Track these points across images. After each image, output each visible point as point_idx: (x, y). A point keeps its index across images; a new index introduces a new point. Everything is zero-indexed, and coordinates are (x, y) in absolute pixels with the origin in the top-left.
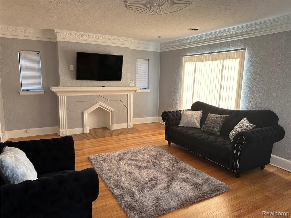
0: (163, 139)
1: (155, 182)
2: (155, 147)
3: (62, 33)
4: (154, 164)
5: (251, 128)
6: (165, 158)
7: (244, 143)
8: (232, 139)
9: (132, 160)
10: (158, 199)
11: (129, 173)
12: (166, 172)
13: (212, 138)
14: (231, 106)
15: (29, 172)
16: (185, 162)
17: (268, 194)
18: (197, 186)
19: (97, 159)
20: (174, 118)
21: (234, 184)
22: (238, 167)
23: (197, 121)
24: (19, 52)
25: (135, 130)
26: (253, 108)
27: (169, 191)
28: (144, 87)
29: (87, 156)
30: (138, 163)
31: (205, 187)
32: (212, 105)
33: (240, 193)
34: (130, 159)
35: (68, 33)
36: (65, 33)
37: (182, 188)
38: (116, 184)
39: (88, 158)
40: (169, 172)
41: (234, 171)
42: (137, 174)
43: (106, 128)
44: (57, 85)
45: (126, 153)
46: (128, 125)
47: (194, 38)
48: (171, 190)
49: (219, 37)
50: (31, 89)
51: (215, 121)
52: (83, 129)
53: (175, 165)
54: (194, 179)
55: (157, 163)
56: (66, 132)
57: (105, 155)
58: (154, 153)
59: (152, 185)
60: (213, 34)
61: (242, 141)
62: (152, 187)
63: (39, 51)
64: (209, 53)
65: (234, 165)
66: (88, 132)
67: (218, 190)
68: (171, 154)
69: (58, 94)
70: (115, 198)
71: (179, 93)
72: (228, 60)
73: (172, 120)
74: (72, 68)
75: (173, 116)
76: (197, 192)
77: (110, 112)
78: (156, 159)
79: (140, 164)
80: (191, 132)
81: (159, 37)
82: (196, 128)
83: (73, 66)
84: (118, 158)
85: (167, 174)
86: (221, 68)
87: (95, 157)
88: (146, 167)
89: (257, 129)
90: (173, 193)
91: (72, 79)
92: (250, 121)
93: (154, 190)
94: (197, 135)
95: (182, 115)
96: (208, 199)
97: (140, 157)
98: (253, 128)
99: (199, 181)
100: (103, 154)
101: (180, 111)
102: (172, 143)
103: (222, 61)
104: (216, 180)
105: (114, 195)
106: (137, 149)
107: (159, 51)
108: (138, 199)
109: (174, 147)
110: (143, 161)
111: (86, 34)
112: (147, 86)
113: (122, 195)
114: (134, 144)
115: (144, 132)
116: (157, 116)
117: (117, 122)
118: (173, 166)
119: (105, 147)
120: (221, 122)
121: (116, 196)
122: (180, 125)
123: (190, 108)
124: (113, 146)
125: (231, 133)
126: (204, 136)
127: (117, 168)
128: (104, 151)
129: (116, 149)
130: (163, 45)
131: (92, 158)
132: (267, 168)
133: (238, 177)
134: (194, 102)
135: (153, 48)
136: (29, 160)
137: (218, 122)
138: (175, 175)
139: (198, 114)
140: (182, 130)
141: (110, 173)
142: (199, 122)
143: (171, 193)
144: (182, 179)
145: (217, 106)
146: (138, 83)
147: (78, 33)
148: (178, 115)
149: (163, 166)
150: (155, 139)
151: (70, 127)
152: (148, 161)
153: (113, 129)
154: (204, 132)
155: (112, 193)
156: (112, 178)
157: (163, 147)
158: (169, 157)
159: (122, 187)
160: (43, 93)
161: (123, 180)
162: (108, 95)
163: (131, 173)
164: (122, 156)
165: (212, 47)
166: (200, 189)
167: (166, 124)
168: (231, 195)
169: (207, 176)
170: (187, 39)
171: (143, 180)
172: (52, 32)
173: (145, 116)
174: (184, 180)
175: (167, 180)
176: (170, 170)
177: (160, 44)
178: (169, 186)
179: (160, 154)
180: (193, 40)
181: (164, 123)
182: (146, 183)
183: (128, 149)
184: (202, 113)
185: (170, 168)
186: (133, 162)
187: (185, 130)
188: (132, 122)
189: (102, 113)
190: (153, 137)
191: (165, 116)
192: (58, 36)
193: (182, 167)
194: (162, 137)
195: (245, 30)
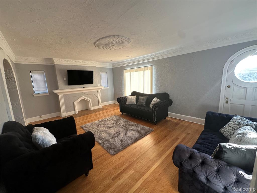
0: (119, 111)
1: (119, 133)
2: (116, 116)
3: (57, 60)
4: (117, 124)
5: (159, 101)
6: (121, 121)
7: (157, 108)
8: (151, 108)
9: (105, 124)
10: (122, 141)
11: (105, 131)
12: (123, 127)
13: (142, 108)
14: (149, 92)
15: (52, 139)
16: (131, 121)
17: (169, 129)
18: (139, 132)
19: (86, 126)
20: (123, 100)
21: (155, 128)
22: (155, 120)
23: (134, 101)
24: (31, 72)
25: (103, 109)
26: (158, 92)
27: (126, 136)
28: (106, 86)
29: (80, 126)
30: (108, 125)
31: (143, 131)
32: (140, 92)
33: (158, 132)
34: (104, 124)
35: (61, 60)
36: (59, 60)
37: (132, 134)
38: (99, 137)
39: (81, 127)
40: (124, 127)
41: (154, 122)
42: (109, 131)
43: (87, 110)
44: (57, 89)
45: (101, 121)
46: (100, 107)
47: (128, 61)
48: (127, 136)
49: (140, 60)
50: (40, 92)
51: (143, 100)
52: (75, 112)
53: (127, 123)
54: (137, 128)
55: (118, 124)
56: (65, 114)
57: (90, 124)
58: (116, 119)
59: (118, 135)
60: (137, 59)
61: (156, 107)
62: (118, 136)
63: (43, 71)
64: (136, 68)
65: (153, 119)
66: (78, 113)
67: (148, 132)
68: (124, 118)
69: (58, 94)
70: (100, 145)
71: (124, 88)
72: (145, 71)
73: (123, 102)
74: (65, 79)
75: (123, 99)
76: (139, 134)
77: (89, 101)
78: (117, 122)
79: (109, 126)
80: (132, 106)
81: (111, 61)
82: (134, 104)
83: (66, 78)
84: (97, 125)
85: (124, 128)
86: (143, 75)
87: (85, 126)
88: (113, 127)
89: (161, 102)
90: (128, 137)
91: (66, 85)
92: (158, 98)
93: (119, 137)
94: (136, 107)
95: (127, 98)
96: (145, 136)
97: (109, 122)
98: (160, 101)
99: (139, 129)
100: (88, 123)
101: (126, 97)
102: (123, 113)
103: (143, 71)
104: (146, 127)
105: (99, 144)
106: (107, 118)
107: (112, 67)
108: (112, 143)
109: (125, 115)
110: (111, 124)
111: (72, 60)
112: (107, 86)
113: (103, 142)
114: (104, 116)
115: (108, 109)
116: (114, 100)
117: (93, 106)
118: (126, 124)
119: (89, 120)
120: (145, 100)
121: (101, 143)
122: (126, 104)
123: (130, 95)
124: (93, 119)
125: (151, 105)
126: (139, 107)
127: (98, 130)
128: (89, 122)
129: (95, 120)
130: (113, 64)
131: (83, 126)
132: (167, 118)
133: (156, 124)
134: (132, 92)
135: (108, 66)
136: (51, 133)
137: (144, 100)
138: (128, 128)
139: (134, 97)
140: (128, 106)
141: (95, 132)
142: (136, 101)
143: (127, 137)
144: (131, 129)
145: (143, 93)
146: (102, 84)
147: (67, 60)
148: (125, 99)
149: (121, 125)
150: (115, 112)
151: (67, 111)
152: (113, 124)
153: (92, 110)
154: (138, 105)
155: (98, 143)
156: (96, 135)
157: (119, 116)
158: (123, 120)
159: (103, 138)
160: (49, 94)
161: (102, 135)
162: (87, 92)
163: (106, 131)
164: (100, 123)
165: (137, 65)
166: (140, 133)
167: (120, 104)
168: (154, 133)
169: (142, 126)
170: (125, 61)
171: (113, 133)
172: (51, 59)
173: (108, 101)
174: (133, 130)
175: (125, 131)
176: (125, 126)
177: (111, 64)
178: (126, 134)
179: (119, 119)
180: (128, 62)
181: (119, 104)
182: (115, 134)
183: (102, 119)
184: (136, 96)
185: (125, 125)
186: (106, 125)
187: (129, 106)
188: (101, 105)
189: (84, 102)
190: (114, 111)
191: (119, 100)
192: (55, 62)
193: (130, 124)
194: (118, 111)
195: (151, 57)
